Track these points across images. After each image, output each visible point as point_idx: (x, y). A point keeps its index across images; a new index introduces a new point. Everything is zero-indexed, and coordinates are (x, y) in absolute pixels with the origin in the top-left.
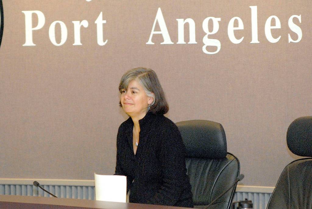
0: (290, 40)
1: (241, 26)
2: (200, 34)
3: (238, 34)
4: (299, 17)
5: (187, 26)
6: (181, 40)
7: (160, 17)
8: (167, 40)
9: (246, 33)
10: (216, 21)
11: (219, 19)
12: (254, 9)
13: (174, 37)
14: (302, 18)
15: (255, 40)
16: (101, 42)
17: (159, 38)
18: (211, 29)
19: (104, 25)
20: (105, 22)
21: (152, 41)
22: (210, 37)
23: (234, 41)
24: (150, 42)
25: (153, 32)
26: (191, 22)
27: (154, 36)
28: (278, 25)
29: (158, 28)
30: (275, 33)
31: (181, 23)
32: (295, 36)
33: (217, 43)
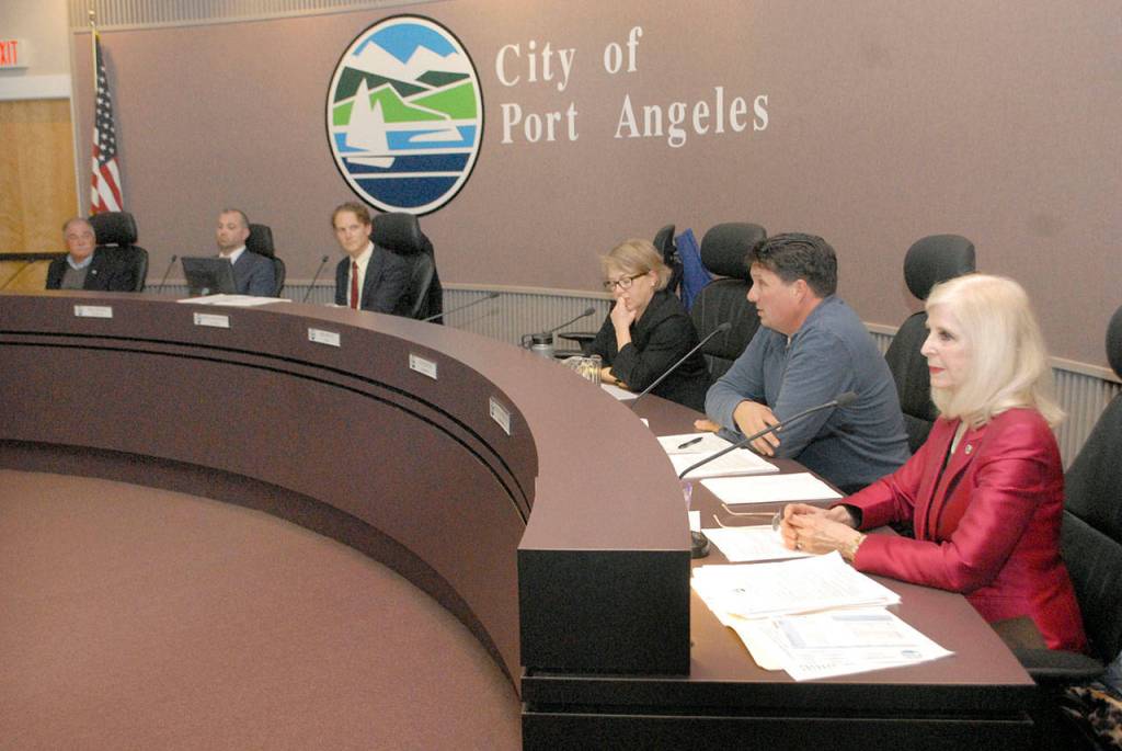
0: (756, 127)
1: (706, 113)
2: (666, 124)
3: (703, 122)
4: (766, 98)
5: (653, 115)
6: (648, 133)
7: (627, 105)
8: (635, 133)
9: (710, 122)
10: (682, 106)
11: (685, 105)
12: (720, 90)
13: (641, 128)
14: (768, 98)
15: (720, 129)
16: (572, 137)
17: (626, 130)
18: (676, 117)
19: (575, 117)
20: (576, 113)
21: (621, 134)
22: (676, 127)
23: (701, 131)
24: (618, 135)
25: (621, 123)
26: (657, 109)
27: (622, 127)
28: (744, 110)
29: (626, 119)
30: (740, 119)
31: (648, 110)
32: (760, 122)
33: (681, 134)
